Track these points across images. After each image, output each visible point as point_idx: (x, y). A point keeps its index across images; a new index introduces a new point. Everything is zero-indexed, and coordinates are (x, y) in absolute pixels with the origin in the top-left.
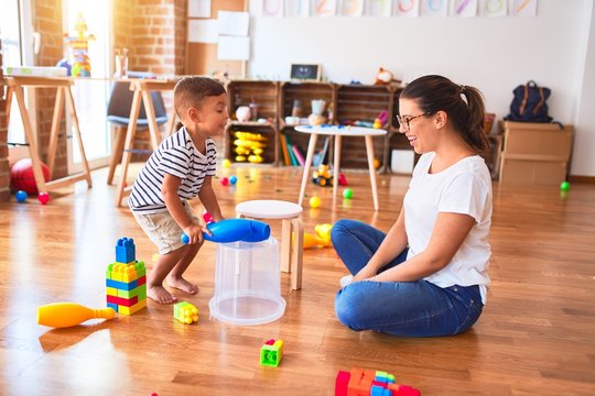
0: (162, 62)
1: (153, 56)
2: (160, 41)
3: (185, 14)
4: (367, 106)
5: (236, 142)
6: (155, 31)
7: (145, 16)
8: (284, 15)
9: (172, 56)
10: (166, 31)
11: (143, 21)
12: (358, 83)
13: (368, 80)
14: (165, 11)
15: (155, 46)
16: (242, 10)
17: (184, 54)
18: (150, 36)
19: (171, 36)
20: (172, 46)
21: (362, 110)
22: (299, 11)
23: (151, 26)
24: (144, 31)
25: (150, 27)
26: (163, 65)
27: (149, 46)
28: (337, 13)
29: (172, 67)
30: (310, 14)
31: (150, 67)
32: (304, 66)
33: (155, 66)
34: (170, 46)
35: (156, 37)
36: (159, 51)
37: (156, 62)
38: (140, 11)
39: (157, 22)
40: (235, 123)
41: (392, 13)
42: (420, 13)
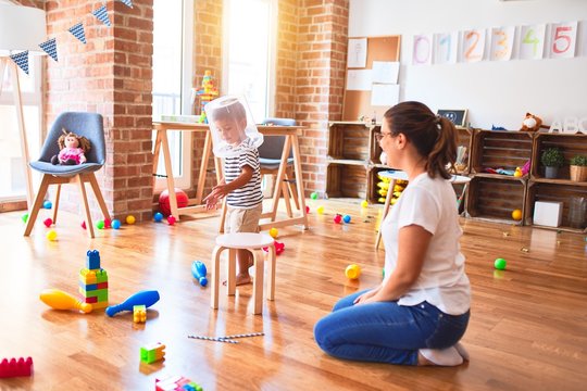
0: (319, 109)
1: (311, 104)
2: (318, 91)
3: (345, 65)
4: (513, 153)
5: (380, 185)
6: (314, 82)
7: (307, 69)
8: (433, 62)
9: (327, 104)
10: (322, 81)
11: (305, 74)
12: (501, 129)
13: (513, 126)
14: (322, 64)
15: (314, 95)
16: (395, 60)
17: (341, 101)
18: (310, 86)
19: (327, 85)
20: (327, 95)
21: (509, 157)
22: (448, 59)
23: (312, 77)
24: (305, 82)
25: (309, 78)
26: (320, 112)
27: (309, 95)
28: (484, 57)
29: (327, 113)
30: (458, 60)
31: (309, 113)
32: (450, 112)
33: (313, 113)
34: (325, 95)
35: (315, 86)
36: (317, 99)
37: (314, 109)
38: (303, 65)
39: (316, 73)
40: (378, 166)
41: (544, 56)
42: (576, 54)
